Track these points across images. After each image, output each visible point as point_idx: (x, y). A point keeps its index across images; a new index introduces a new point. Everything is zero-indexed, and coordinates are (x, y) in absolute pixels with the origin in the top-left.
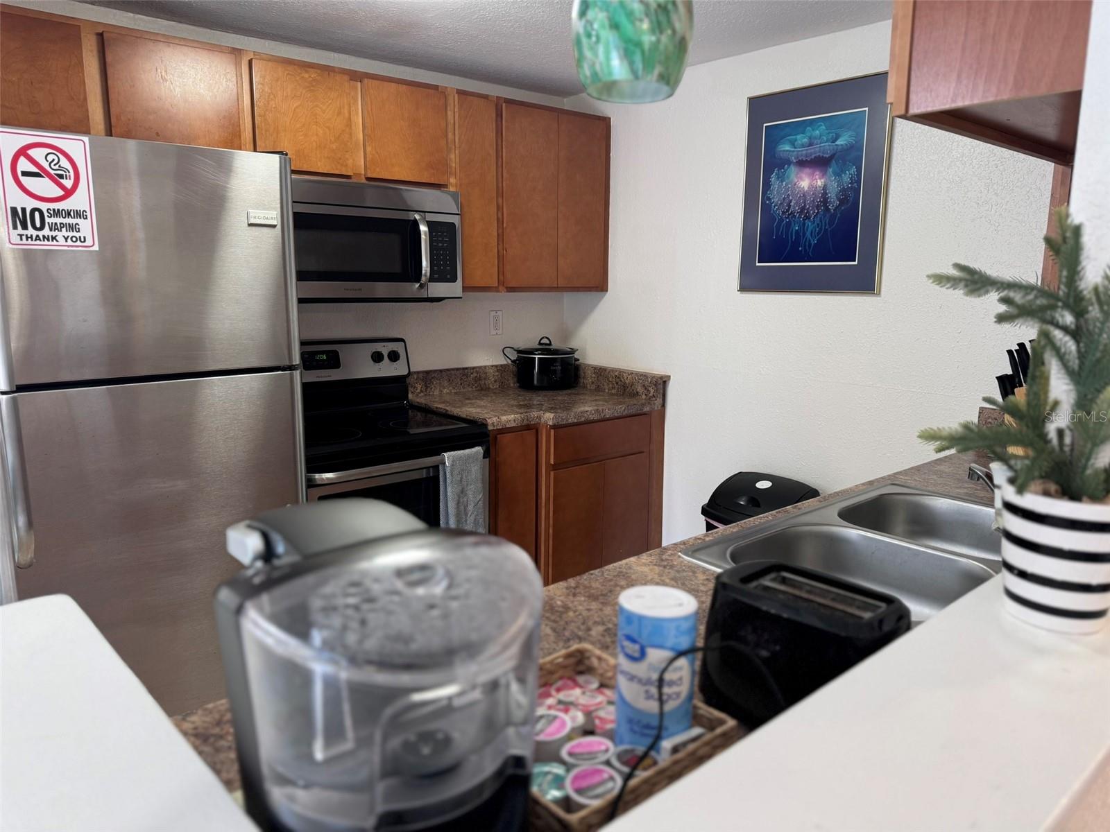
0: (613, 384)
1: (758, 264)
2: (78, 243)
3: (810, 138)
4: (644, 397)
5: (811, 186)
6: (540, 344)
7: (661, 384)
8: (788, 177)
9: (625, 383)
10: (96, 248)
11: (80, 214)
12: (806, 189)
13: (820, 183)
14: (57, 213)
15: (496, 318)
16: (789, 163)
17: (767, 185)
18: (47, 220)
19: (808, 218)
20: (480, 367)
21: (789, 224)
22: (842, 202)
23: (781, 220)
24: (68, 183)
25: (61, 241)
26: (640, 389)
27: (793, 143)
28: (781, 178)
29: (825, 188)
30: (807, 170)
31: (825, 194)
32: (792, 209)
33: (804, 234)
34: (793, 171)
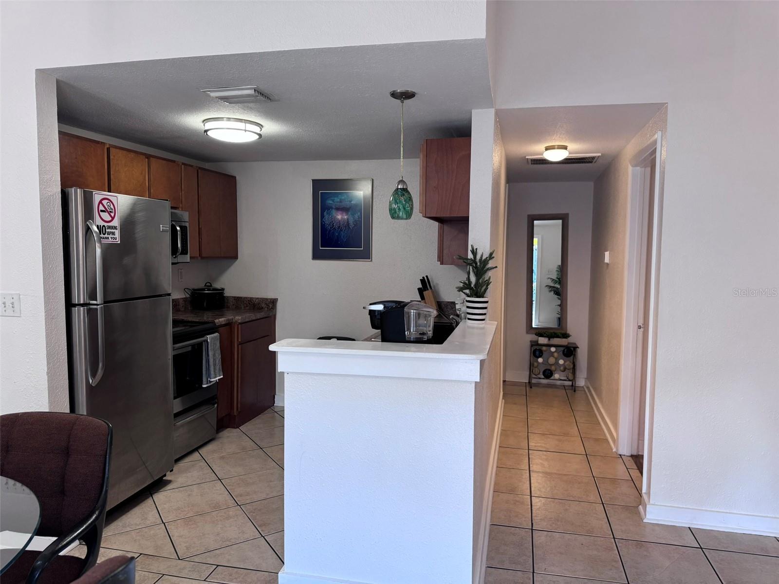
0: (247, 304)
1: (321, 248)
2: (115, 240)
3: (340, 199)
4: (266, 309)
5: (342, 218)
6: (205, 286)
7: (274, 302)
8: (332, 214)
9: (254, 303)
10: (119, 242)
11: (115, 228)
12: (340, 219)
13: (345, 217)
14: (109, 227)
15: (181, 272)
16: (332, 208)
17: (323, 216)
18: (107, 230)
19: (342, 230)
20: (176, 299)
21: (333, 232)
22: (355, 225)
23: (330, 231)
24: (112, 215)
25: (110, 238)
26: (263, 305)
27: (333, 201)
28: (329, 214)
29: (348, 219)
30: (340, 212)
31: (348, 222)
32: (334, 227)
33: (340, 237)
34: (334, 212)
